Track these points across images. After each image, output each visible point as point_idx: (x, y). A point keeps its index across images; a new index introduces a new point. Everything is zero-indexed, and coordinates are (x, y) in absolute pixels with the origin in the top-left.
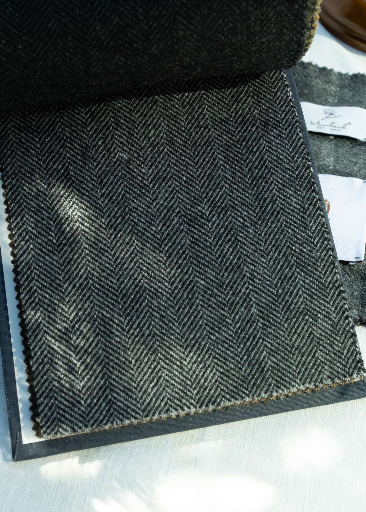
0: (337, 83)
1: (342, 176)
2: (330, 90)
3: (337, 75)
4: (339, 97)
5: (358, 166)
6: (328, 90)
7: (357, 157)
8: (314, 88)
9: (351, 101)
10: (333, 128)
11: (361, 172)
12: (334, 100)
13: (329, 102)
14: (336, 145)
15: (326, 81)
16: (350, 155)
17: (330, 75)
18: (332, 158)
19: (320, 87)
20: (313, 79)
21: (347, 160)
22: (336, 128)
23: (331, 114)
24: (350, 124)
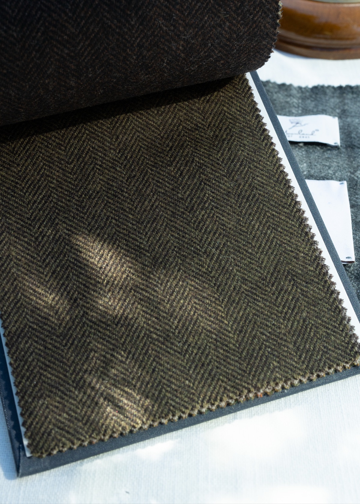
0: (298, 95)
1: (317, 180)
2: (293, 103)
3: (298, 89)
4: (302, 108)
5: (332, 169)
6: (291, 102)
7: (330, 160)
8: (276, 102)
9: (315, 110)
10: (302, 136)
11: (337, 174)
12: (298, 111)
13: (293, 113)
14: (307, 151)
15: (287, 95)
16: (323, 160)
17: (291, 90)
18: (305, 164)
19: (282, 100)
20: (274, 93)
21: (320, 165)
22: (305, 136)
23: (297, 123)
24: (318, 130)
